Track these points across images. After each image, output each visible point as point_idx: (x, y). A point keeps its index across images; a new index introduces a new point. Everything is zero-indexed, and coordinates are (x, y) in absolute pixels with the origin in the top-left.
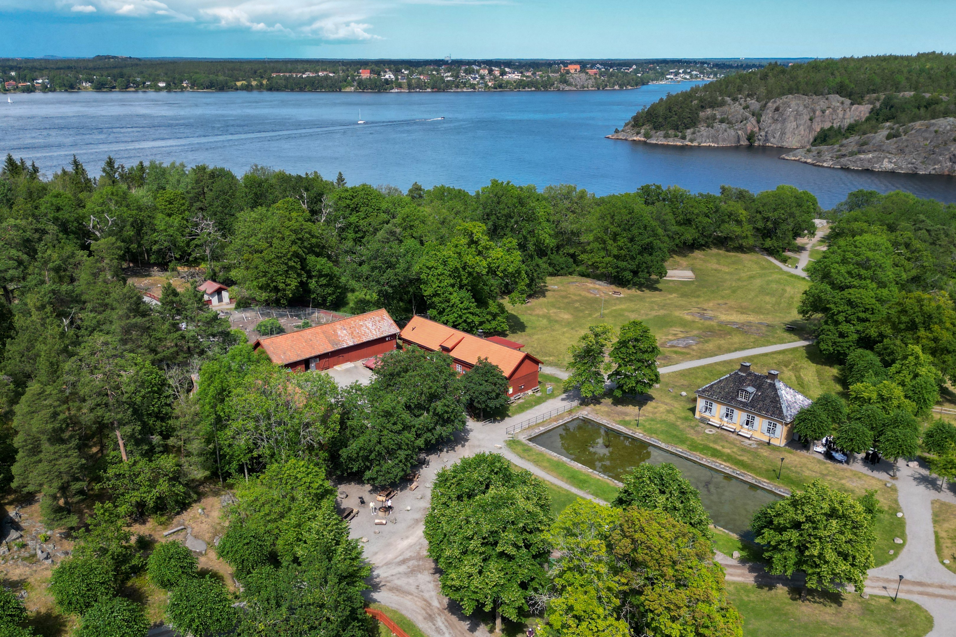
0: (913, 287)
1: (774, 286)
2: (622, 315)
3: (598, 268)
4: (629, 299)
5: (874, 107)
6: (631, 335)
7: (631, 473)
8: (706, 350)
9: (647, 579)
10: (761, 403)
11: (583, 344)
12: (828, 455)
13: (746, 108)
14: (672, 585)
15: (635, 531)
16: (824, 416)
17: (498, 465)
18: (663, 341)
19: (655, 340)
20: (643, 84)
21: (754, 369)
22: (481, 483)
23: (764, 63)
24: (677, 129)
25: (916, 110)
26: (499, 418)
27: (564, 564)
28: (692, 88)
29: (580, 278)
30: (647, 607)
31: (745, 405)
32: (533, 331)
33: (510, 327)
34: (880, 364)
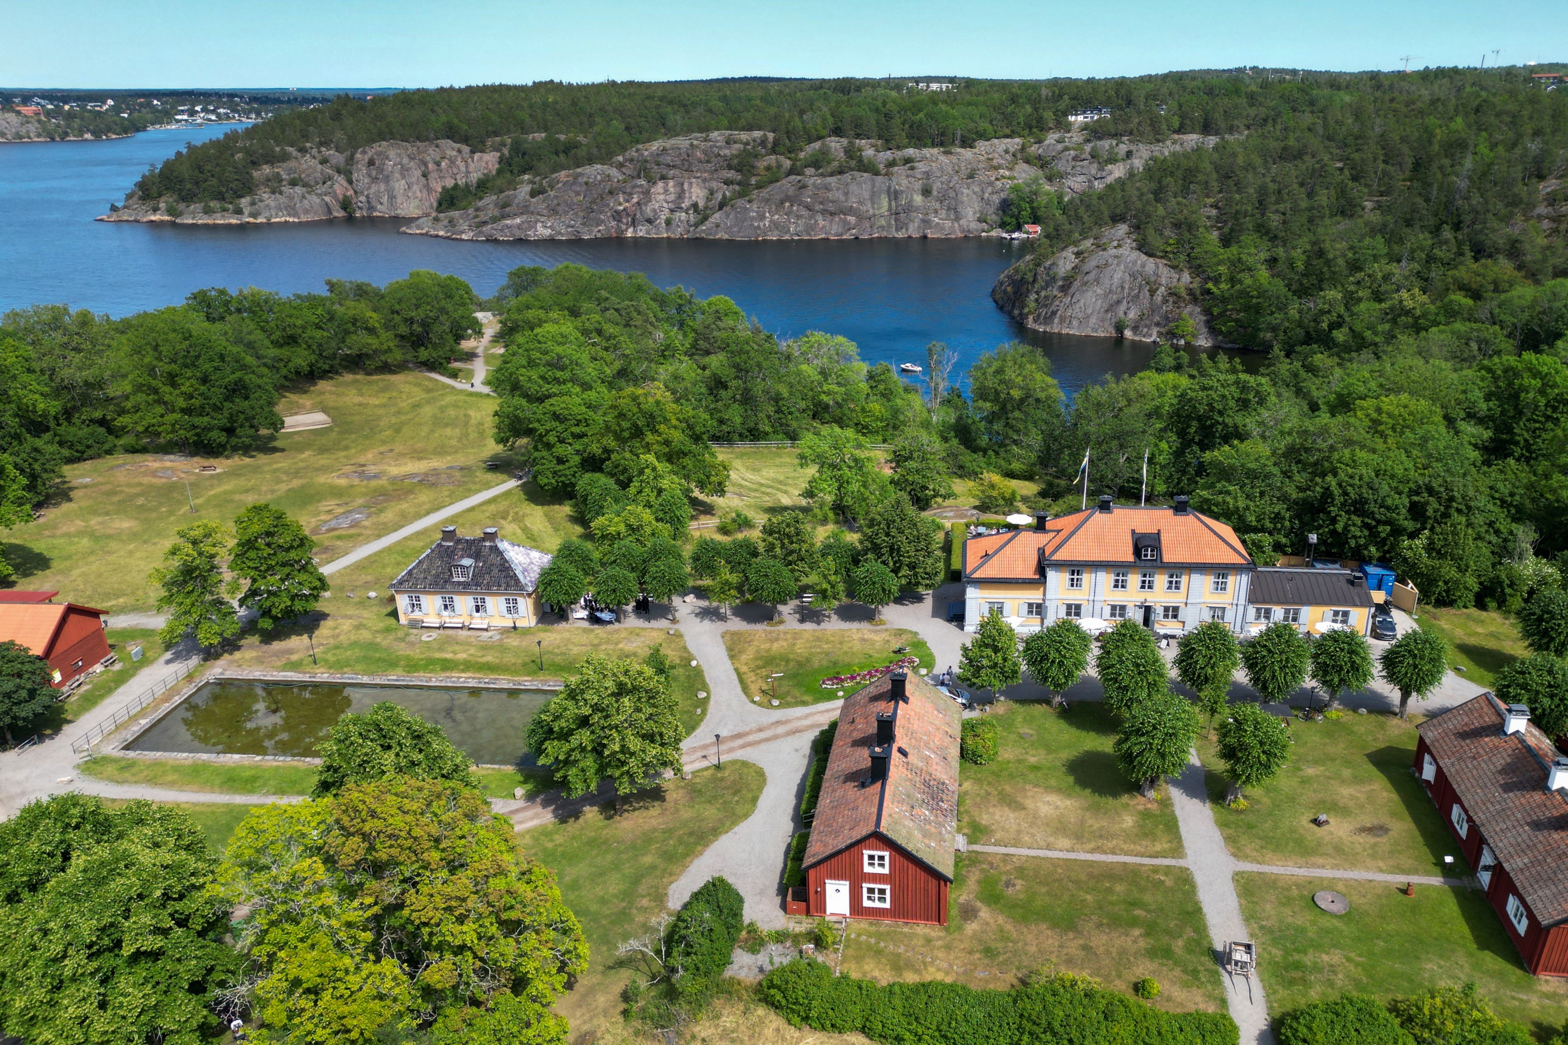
0: (622, 383)
1: (452, 412)
2: (232, 501)
3: (158, 434)
4: (233, 473)
5: (502, 155)
6: (256, 528)
7: (327, 738)
8: (385, 524)
9: (405, 881)
10: (487, 577)
11: (176, 563)
12: (594, 619)
13: (324, 161)
14: (444, 874)
15: (363, 821)
16: (572, 570)
17: (75, 811)
18: (313, 525)
19: (300, 527)
20: (138, 130)
21: (460, 533)
22: (51, 855)
23: (328, 95)
24: (224, 199)
25: (554, 157)
26: (48, 732)
27: (261, 921)
28: (226, 134)
29: (129, 457)
30: (417, 922)
31: (465, 585)
32: (68, 563)
33: (16, 568)
34: (616, 487)
